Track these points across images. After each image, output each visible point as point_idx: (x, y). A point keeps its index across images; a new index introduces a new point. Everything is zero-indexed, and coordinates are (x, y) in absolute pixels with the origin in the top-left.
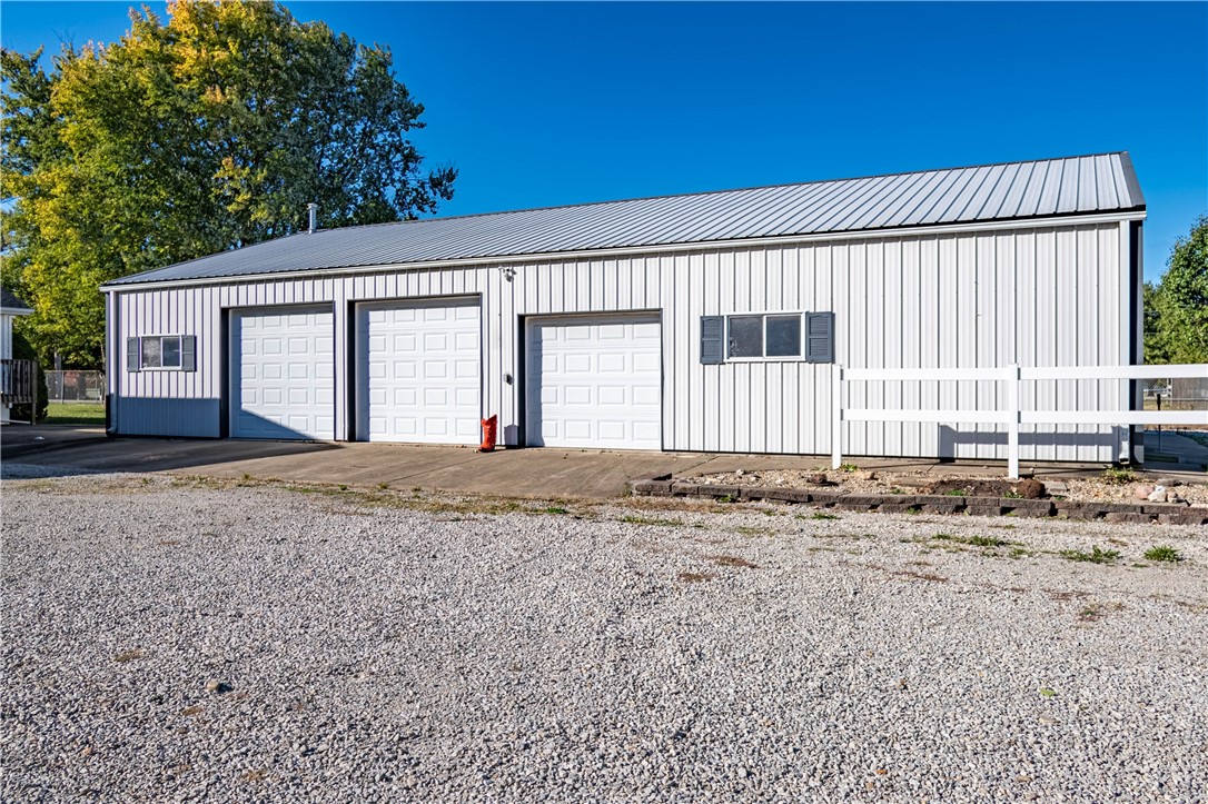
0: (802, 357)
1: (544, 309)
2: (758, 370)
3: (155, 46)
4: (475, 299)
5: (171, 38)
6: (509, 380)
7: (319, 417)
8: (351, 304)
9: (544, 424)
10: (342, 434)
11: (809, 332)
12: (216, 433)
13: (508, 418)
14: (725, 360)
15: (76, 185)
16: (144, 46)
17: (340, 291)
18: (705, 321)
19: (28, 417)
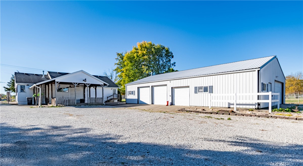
0: (208, 92)
1: (175, 86)
2: (202, 94)
3: (136, 51)
4: (166, 85)
5: (137, 49)
6: (170, 96)
7: (148, 101)
8: (152, 86)
9: (175, 102)
10: (151, 103)
11: (209, 89)
12: (137, 103)
13: (170, 101)
14: (198, 93)
15: (126, 70)
16: (134, 51)
17: (150, 85)
18: (195, 87)
19: (119, 101)
